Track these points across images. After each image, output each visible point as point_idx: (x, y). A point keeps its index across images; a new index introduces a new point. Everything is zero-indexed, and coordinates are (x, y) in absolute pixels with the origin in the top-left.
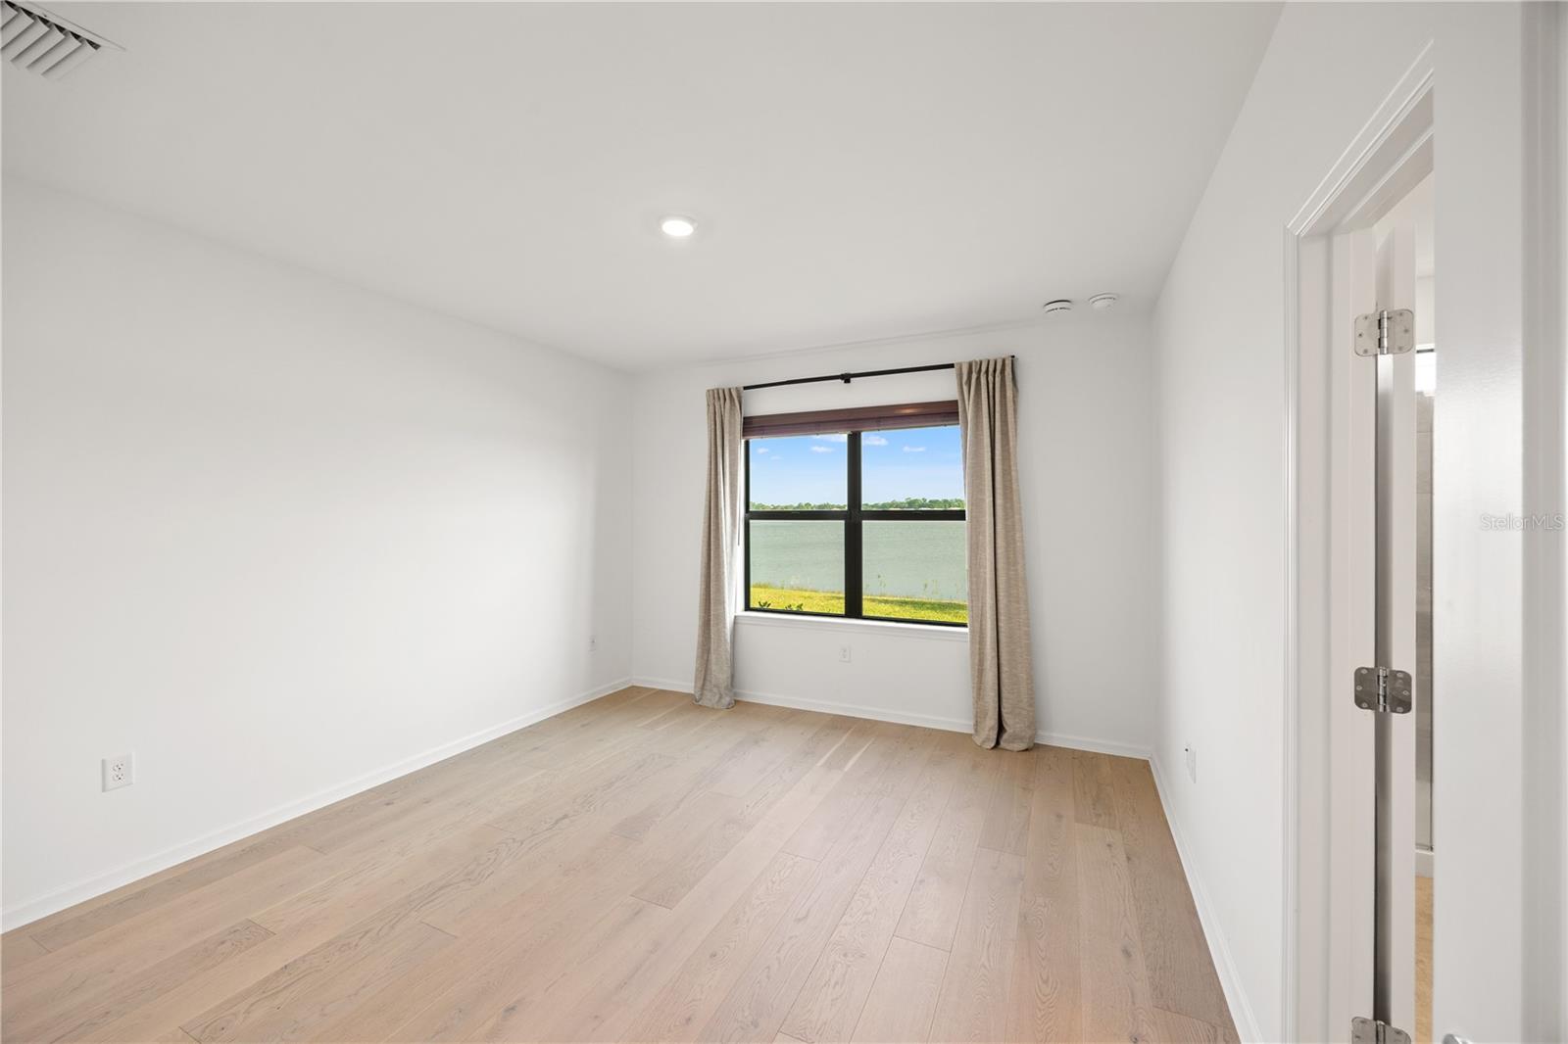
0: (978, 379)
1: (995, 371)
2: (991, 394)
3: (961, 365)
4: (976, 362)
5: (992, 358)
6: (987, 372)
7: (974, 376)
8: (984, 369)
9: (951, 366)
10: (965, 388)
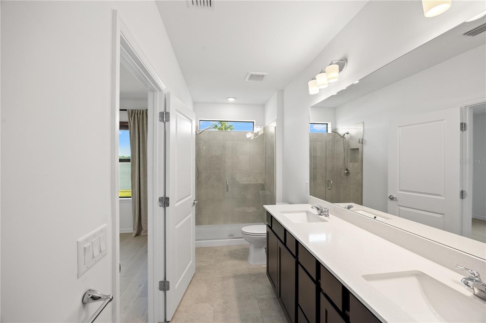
0: (135, 115)
1: (140, 114)
2: (139, 121)
3: (129, 110)
4: (134, 110)
5: (139, 109)
6: (138, 113)
7: (133, 115)
8: (136, 113)
9: (126, 110)
10: (130, 118)
